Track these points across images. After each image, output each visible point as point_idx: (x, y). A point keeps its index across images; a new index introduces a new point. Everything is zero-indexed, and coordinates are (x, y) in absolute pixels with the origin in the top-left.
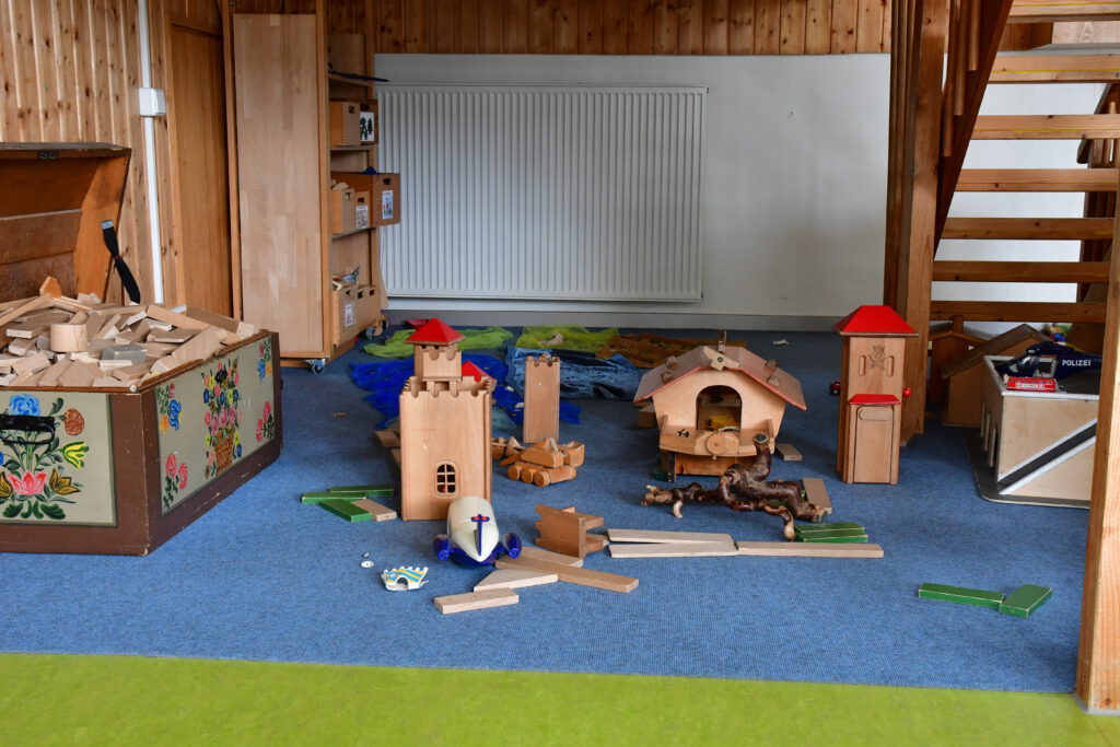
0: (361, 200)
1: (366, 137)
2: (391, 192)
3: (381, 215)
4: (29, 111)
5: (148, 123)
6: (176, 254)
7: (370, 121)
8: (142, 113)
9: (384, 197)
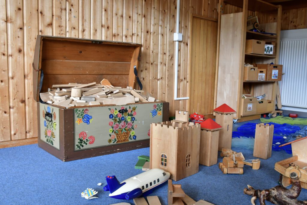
0: (261, 72)
1: (269, 52)
2: (277, 71)
3: (271, 77)
4: (118, 35)
5: (177, 43)
6: (187, 82)
7: (271, 48)
8: (174, 40)
9: (273, 72)
